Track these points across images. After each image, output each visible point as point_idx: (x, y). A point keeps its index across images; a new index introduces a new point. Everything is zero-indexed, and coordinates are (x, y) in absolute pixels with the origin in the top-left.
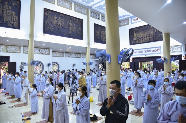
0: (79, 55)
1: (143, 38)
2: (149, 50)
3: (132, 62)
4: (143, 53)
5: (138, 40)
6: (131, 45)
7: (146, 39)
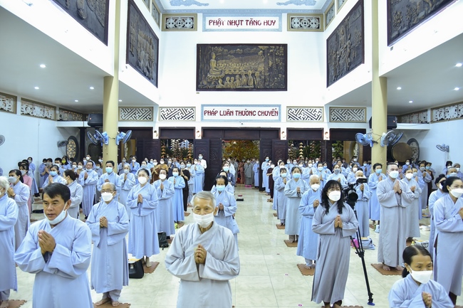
0: (9, 104)
1: (237, 76)
2: (250, 109)
3: (200, 138)
4: (234, 117)
5: (224, 79)
6: (201, 92)
7: (244, 79)
